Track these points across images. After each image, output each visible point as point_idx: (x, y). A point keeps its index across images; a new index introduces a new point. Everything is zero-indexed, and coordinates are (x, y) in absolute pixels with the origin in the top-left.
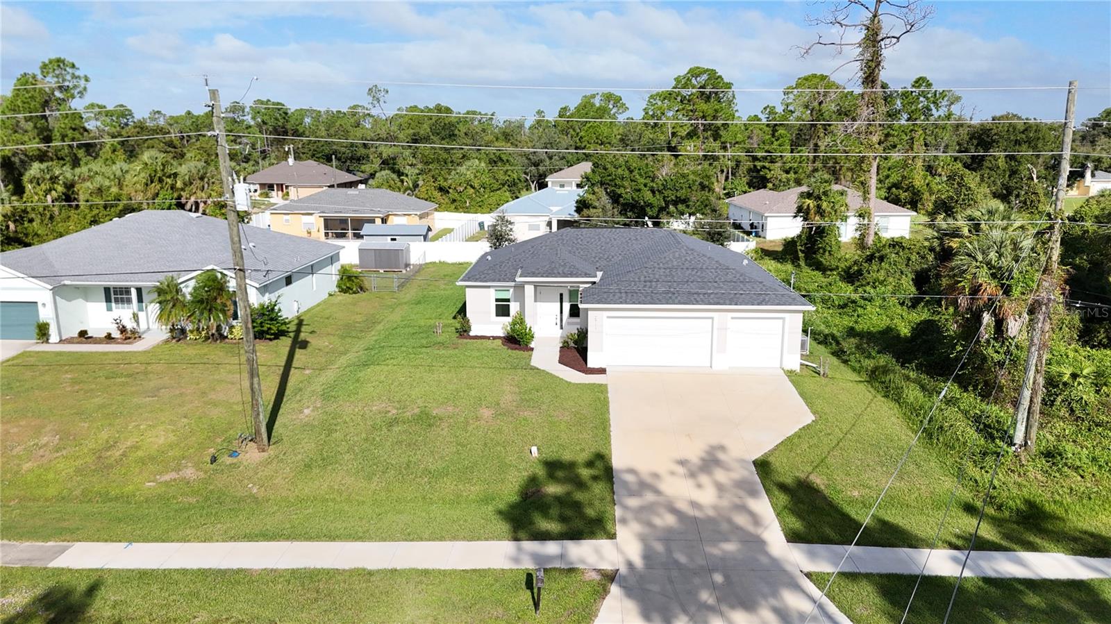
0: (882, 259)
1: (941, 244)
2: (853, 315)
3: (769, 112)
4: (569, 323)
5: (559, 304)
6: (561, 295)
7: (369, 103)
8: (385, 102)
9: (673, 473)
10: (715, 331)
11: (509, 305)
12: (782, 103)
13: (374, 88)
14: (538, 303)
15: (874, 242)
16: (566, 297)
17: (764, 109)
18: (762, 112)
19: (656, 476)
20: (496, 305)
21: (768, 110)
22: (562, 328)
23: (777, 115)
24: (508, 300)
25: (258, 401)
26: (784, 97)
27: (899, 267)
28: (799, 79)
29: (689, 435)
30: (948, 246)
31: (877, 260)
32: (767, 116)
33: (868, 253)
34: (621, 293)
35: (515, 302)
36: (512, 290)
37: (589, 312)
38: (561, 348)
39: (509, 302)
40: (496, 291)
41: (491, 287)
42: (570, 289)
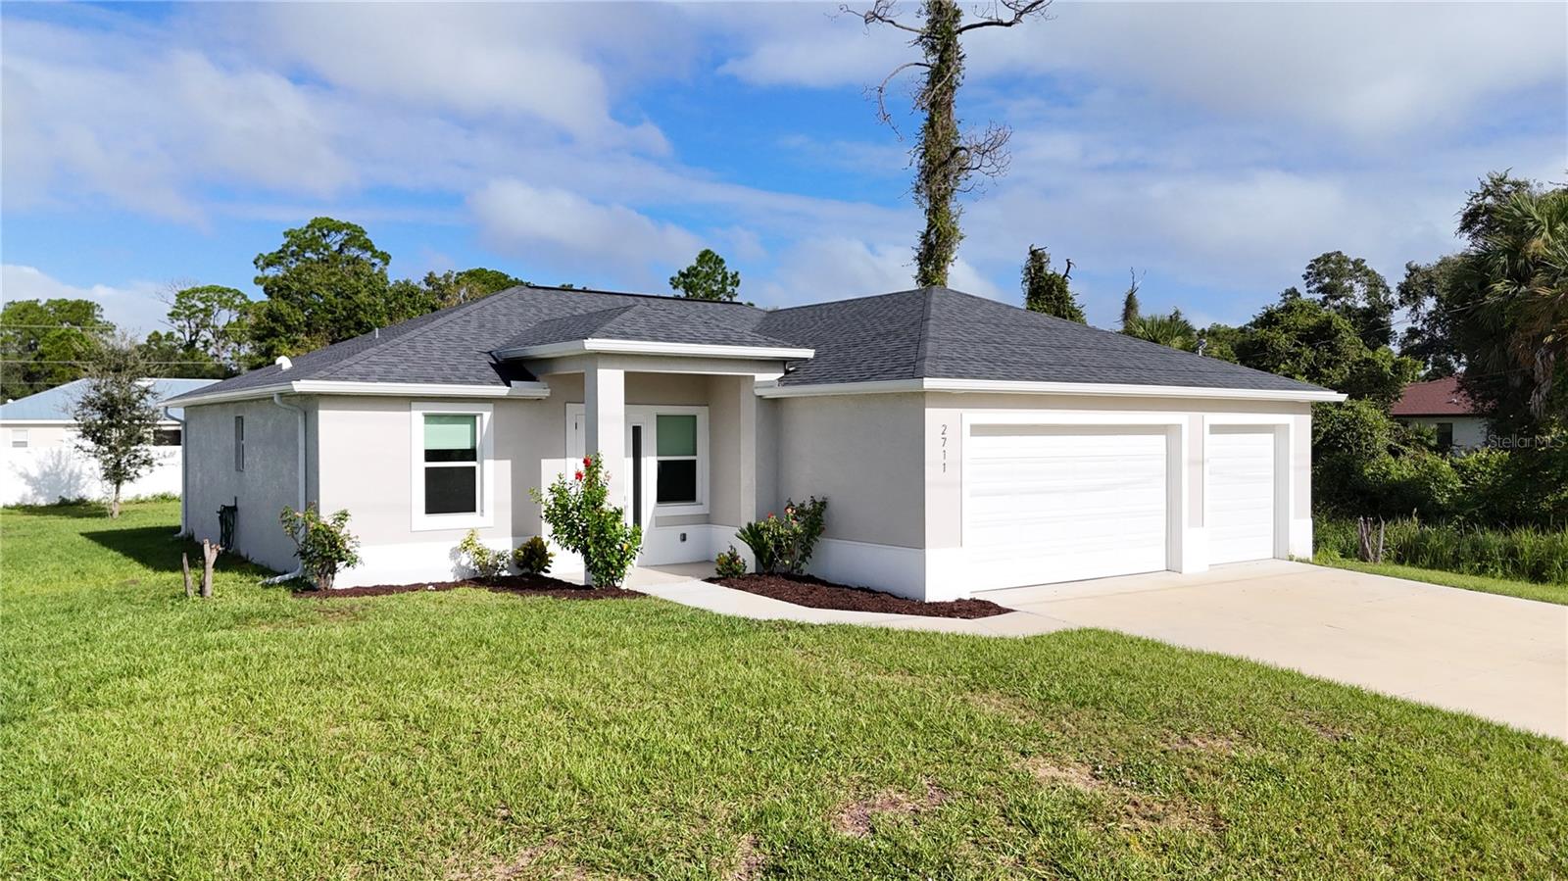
5: (631, 459)
6: (637, 432)
10: (1185, 466)
11: (472, 469)
16: (649, 439)
20: (427, 469)
24: (470, 454)
35: (495, 459)
36: (487, 415)
37: (928, 411)
38: (711, 580)
39: (474, 459)
40: (430, 418)
41: (414, 405)
42: (660, 412)
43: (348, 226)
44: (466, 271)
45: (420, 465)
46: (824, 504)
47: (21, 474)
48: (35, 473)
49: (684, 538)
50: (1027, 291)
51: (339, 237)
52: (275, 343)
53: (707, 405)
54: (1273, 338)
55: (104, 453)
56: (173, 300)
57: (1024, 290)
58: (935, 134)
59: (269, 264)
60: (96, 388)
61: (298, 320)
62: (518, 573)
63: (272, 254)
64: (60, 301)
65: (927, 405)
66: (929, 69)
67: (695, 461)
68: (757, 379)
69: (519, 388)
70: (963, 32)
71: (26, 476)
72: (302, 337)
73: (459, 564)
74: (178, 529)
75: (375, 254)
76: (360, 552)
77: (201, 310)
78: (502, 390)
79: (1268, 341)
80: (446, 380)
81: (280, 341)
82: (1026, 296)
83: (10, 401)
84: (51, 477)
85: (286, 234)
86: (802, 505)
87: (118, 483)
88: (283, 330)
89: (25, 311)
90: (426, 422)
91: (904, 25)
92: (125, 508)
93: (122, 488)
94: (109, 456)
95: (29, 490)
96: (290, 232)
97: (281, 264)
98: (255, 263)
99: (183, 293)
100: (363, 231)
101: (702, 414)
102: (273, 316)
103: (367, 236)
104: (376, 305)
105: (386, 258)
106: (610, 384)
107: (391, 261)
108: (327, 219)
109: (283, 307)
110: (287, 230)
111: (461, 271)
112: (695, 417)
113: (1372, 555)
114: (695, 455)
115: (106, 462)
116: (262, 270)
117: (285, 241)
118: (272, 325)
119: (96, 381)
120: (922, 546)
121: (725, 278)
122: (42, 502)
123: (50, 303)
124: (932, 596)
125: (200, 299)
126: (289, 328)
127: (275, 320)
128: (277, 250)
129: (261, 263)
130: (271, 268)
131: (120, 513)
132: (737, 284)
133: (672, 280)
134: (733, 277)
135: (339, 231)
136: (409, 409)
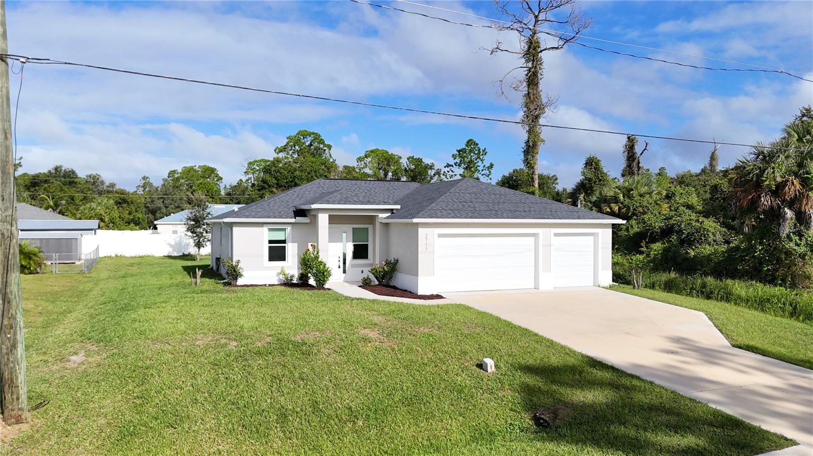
4: (353, 266)
5: (342, 243)
6: (345, 234)
10: (541, 249)
11: (285, 247)
16: (349, 236)
20: (269, 247)
22: (344, 272)
24: (284, 242)
25: (15, 319)
29: (627, 333)
35: (292, 242)
36: (289, 228)
37: (419, 229)
38: (360, 286)
39: (285, 243)
40: (270, 230)
41: (264, 225)
42: (354, 227)
43: (313, 133)
44: (370, 150)
45: (266, 246)
46: (397, 261)
47: (168, 244)
48: (173, 243)
49: (362, 272)
50: (626, 157)
51: (310, 138)
52: (264, 192)
53: (372, 224)
54: (721, 184)
55: (194, 237)
56: (246, 166)
57: (624, 156)
58: (530, 98)
59: (280, 151)
60: (191, 213)
61: (273, 183)
62: (300, 282)
63: (282, 147)
64: (204, 166)
66: (528, 69)
67: (367, 245)
68: (380, 216)
69: (299, 219)
70: (543, 52)
71: (169, 244)
72: (274, 190)
73: (279, 278)
74: (210, 265)
75: (325, 145)
76: (243, 273)
77: (257, 170)
78: (293, 220)
79: (718, 185)
80: (275, 217)
81: (266, 191)
82: (625, 159)
83: (172, 214)
84: (178, 245)
85: (288, 138)
86: (391, 261)
87: (199, 248)
88: (267, 187)
89: (189, 171)
90: (269, 231)
91: (514, 52)
92: (202, 257)
93: (200, 250)
94: (196, 238)
95: (171, 250)
96: (289, 137)
97: (285, 151)
98: (275, 151)
99: (250, 163)
100: (320, 136)
101: (370, 227)
102: (264, 181)
103: (322, 138)
104: (302, 176)
105: (330, 147)
106: (323, 219)
107: (332, 148)
108: (305, 131)
109: (268, 177)
110: (288, 136)
111: (368, 150)
112: (368, 228)
113: (637, 287)
114: (368, 242)
115: (195, 240)
116: (278, 154)
117: (287, 141)
118: (263, 185)
119: (191, 210)
120: (418, 276)
121: (479, 152)
122: (175, 254)
123: (200, 167)
124: (420, 293)
125: (257, 165)
126: (269, 186)
127: (264, 183)
128: (284, 145)
129: (277, 151)
130: (281, 153)
131: (200, 259)
132: (485, 154)
133: (453, 155)
134: (483, 151)
135: (310, 136)
136: (263, 227)
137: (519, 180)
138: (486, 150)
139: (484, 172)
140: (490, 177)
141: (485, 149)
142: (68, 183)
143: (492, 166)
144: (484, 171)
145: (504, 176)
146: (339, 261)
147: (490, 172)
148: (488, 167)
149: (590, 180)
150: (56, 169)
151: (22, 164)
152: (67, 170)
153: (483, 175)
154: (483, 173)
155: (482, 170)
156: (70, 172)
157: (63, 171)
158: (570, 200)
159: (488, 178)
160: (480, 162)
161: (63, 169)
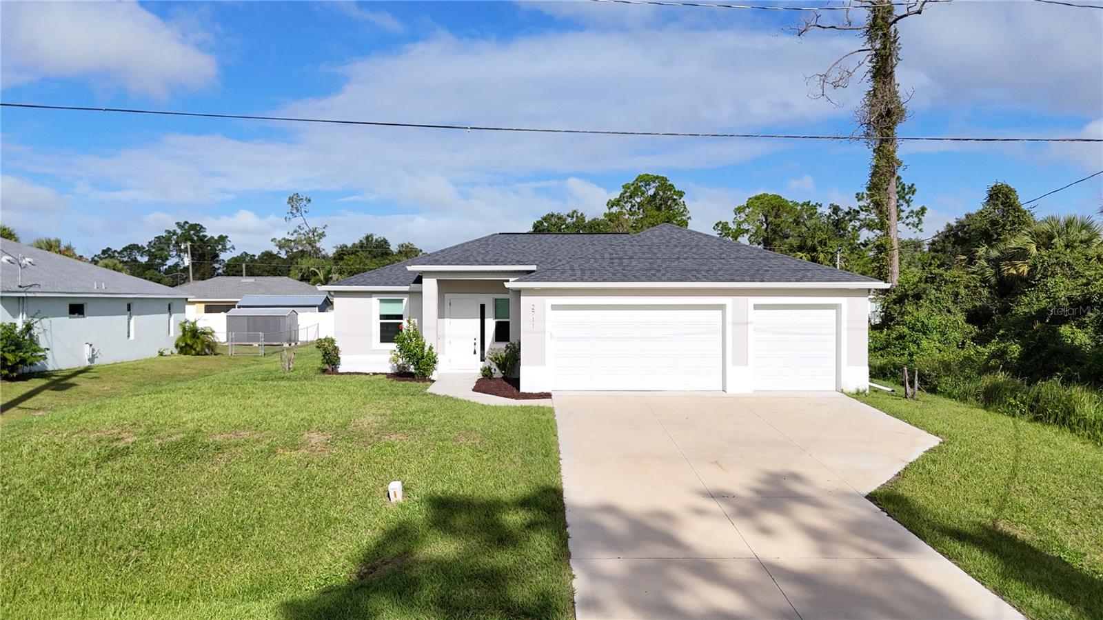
0: (918, 297)
1: (999, 272)
2: (903, 354)
3: (722, 227)
5: (479, 321)
6: (483, 307)
7: (288, 213)
8: (305, 212)
9: (700, 512)
10: (729, 329)
11: (401, 323)
12: (733, 222)
13: (295, 197)
14: (447, 320)
15: (899, 282)
16: (489, 310)
17: (717, 225)
18: (714, 228)
19: (666, 516)
20: (381, 324)
21: (721, 226)
22: (482, 358)
23: (730, 231)
24: (400, 317)
26: (735, 216)
27: (944, 305)
28: (750, 199)
29: (716, 462)
30: (1008, 274)
31: (910, 299)
32: (720, 232)
33: (894, 297)
34: (573, 270)
36: (406, 299)
37: (522, 297)
39: (402, 319)
40: (382, 301)
41: (373, 295)
42: (496, 298)
43: (657, 177)
44: (754, 196)
45: (377, 322)
51: (654, 185)
59: (613, 205)
63: (615, 199)
65: (522, 294)
67: (508, 322)
75: (675, 192)
80: (386, 284)
85: (622, 188)
97: (619, 204)
98: (607, 205)
100: (667, 180)
103: (670, 183)
105: (681, 194)
106: (430, 287)
108: (646, 175)
110: (623, 185)
111: (751, 197)
113: (910, 394)
116: (610, 209)
117: (622, 191)
121: (903, 189)
128: (618, 197)
129: (610, 205)
130: (614, 208)
132: (913, 194)
133: (858, 194)
134: (909, 188)
135: (654, 182)
136: (371, 297)
137: (973, 230)
138: (915, 187)
139: (910, 220)
140: (920, 227)
141: (913, 185)
142: (379, 254)
143: (923, 210)
144: (911, 218)
145: (949, 225)
146: (475, 344)
147: (920, 220)
148: (917, 213)
149: (994, 223)
150: (367, 238)
151: (326, 233)
152: (380, 240)
153: (907, 225)
154: (907, 221)
155: (907, 217)
156: (382, 241)
157: (374, 241)
158: (965, 257)
159: (915, 229)
160: (905, 204)
161: (374, 238)
